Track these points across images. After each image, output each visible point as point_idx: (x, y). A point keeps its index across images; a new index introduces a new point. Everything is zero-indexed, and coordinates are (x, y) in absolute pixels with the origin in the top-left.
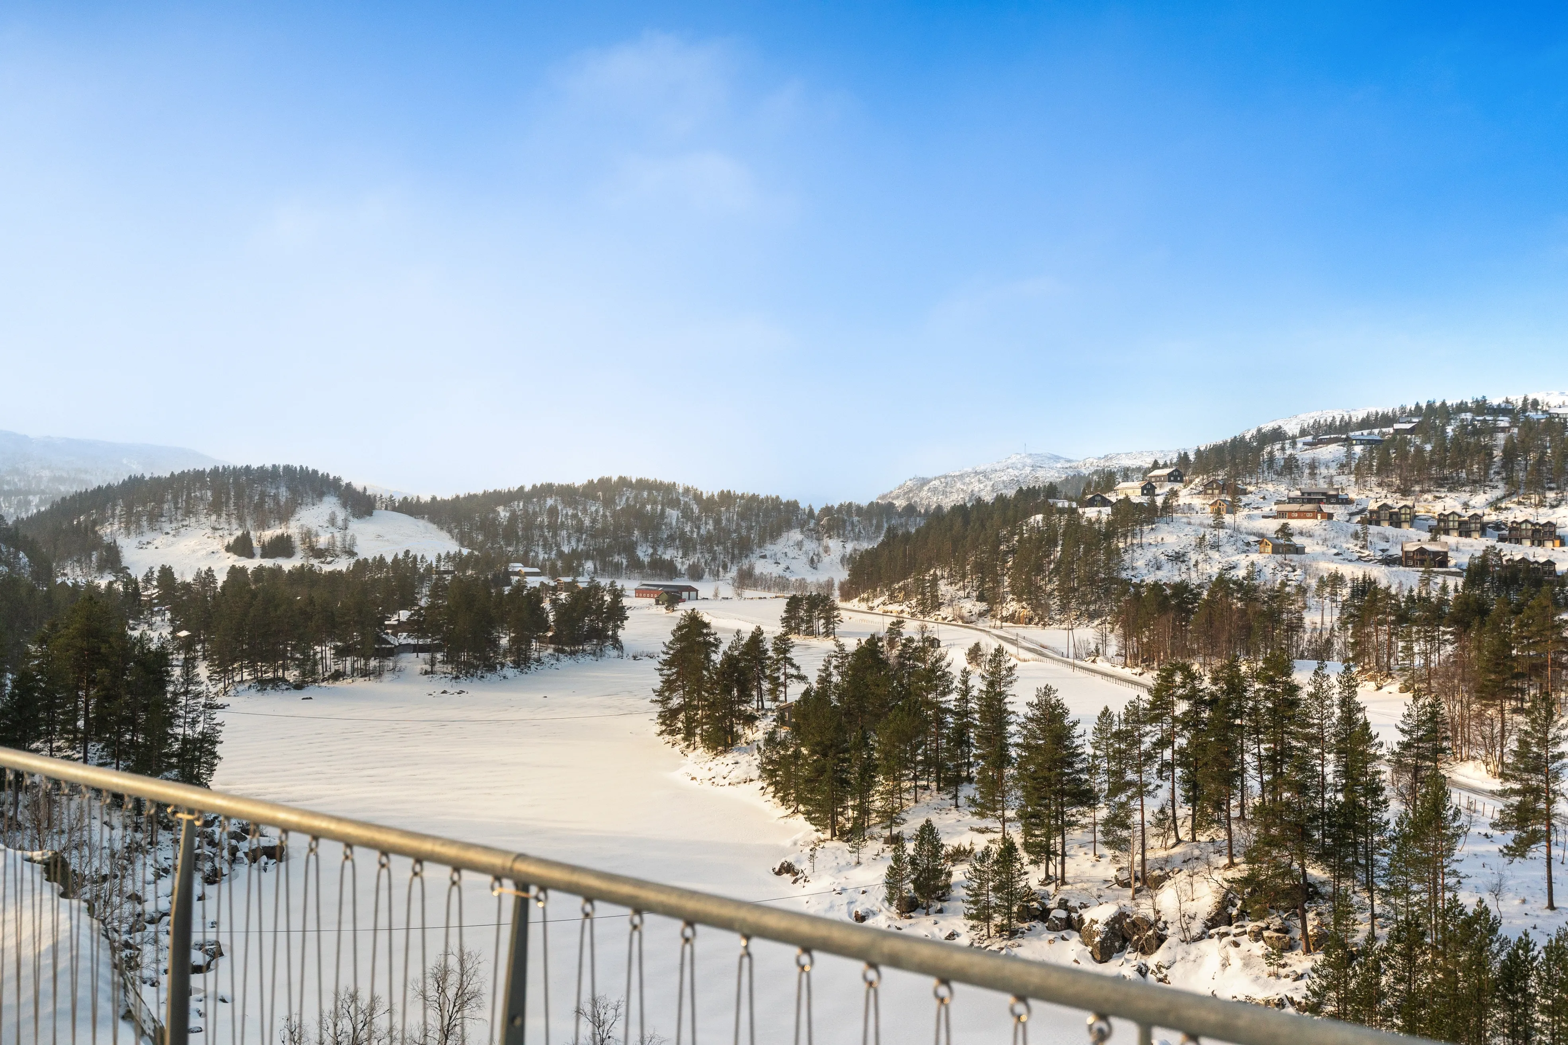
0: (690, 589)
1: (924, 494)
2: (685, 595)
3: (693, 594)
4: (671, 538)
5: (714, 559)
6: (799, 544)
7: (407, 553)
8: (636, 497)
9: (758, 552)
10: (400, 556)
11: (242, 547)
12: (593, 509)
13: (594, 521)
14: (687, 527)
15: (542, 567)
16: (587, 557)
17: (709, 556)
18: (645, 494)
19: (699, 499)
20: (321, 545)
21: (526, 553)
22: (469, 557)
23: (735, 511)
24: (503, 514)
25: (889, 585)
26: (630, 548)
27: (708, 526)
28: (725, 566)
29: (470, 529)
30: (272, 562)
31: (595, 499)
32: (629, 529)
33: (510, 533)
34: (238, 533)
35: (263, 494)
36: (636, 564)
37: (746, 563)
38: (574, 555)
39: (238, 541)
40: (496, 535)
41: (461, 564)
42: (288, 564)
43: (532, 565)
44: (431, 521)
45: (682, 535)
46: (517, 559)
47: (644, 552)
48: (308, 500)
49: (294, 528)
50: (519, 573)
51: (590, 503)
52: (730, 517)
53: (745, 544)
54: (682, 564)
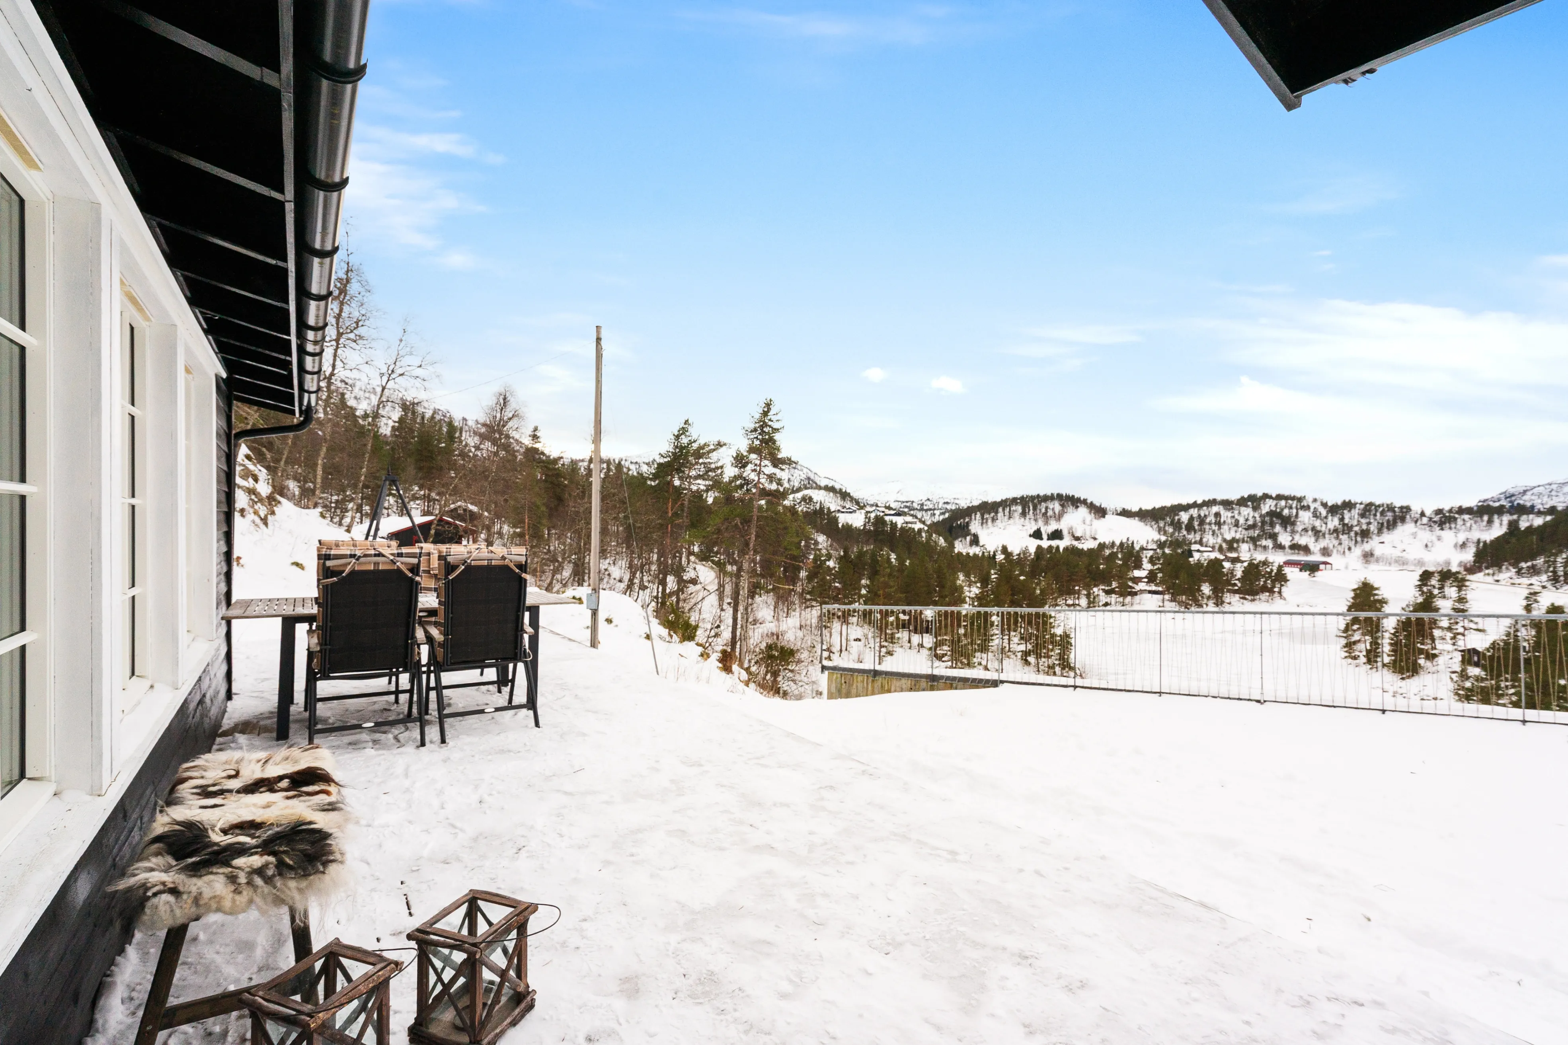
0: (1325, 563)
1: (1526, 497)
2: (1322, 567)
3: (1328, 566)
4: (1305, 530)
5: (1340, 544)
6: (1414, 535)
7: (1128, 539)
8: (1276, 505)
9: (1377, 539)
10: (1124, 541)
11: (1037, 535)
12: (1246, 513)
13: (1247, 520)
14: (1318, 523)
15: (1213, 547)
16: (1243, 541)
17: (1336, 542)
18: (1283, 503)
19: (1324, 505)
20: (1078, 534)
21: (1201, 539)
22: (1165, 542)
23: (1355, 512)
24: (1184, 517)
25: (1515, 565)
26: (1274, 537)
27: (1334, 522)
28: (1350, 549)
29: (1165, 525)
30: (1054, 543)
31: (1247, 506)
32: (1272, 525)
33: (1190, 528)
34: (1035, 528)
35: (1047, 508)
36: (1279, 547)
37: (1367, 547)
38: (1234, 540)
39: (1035, 532)
40: (1181, 528)
41: (1161, 545)
42: (1062, 544)
43: (1206, 546)
44: (1141, 520)
45: (1313, 529)
46: (1195, 543)
47: (1284, 539)
48: (1070, 509)
49: (1063, 525)
50: (1198, 551)
51: (1243, 509)
52: (1351, 517)
53: (1365, 534)
54: (1314, 547)
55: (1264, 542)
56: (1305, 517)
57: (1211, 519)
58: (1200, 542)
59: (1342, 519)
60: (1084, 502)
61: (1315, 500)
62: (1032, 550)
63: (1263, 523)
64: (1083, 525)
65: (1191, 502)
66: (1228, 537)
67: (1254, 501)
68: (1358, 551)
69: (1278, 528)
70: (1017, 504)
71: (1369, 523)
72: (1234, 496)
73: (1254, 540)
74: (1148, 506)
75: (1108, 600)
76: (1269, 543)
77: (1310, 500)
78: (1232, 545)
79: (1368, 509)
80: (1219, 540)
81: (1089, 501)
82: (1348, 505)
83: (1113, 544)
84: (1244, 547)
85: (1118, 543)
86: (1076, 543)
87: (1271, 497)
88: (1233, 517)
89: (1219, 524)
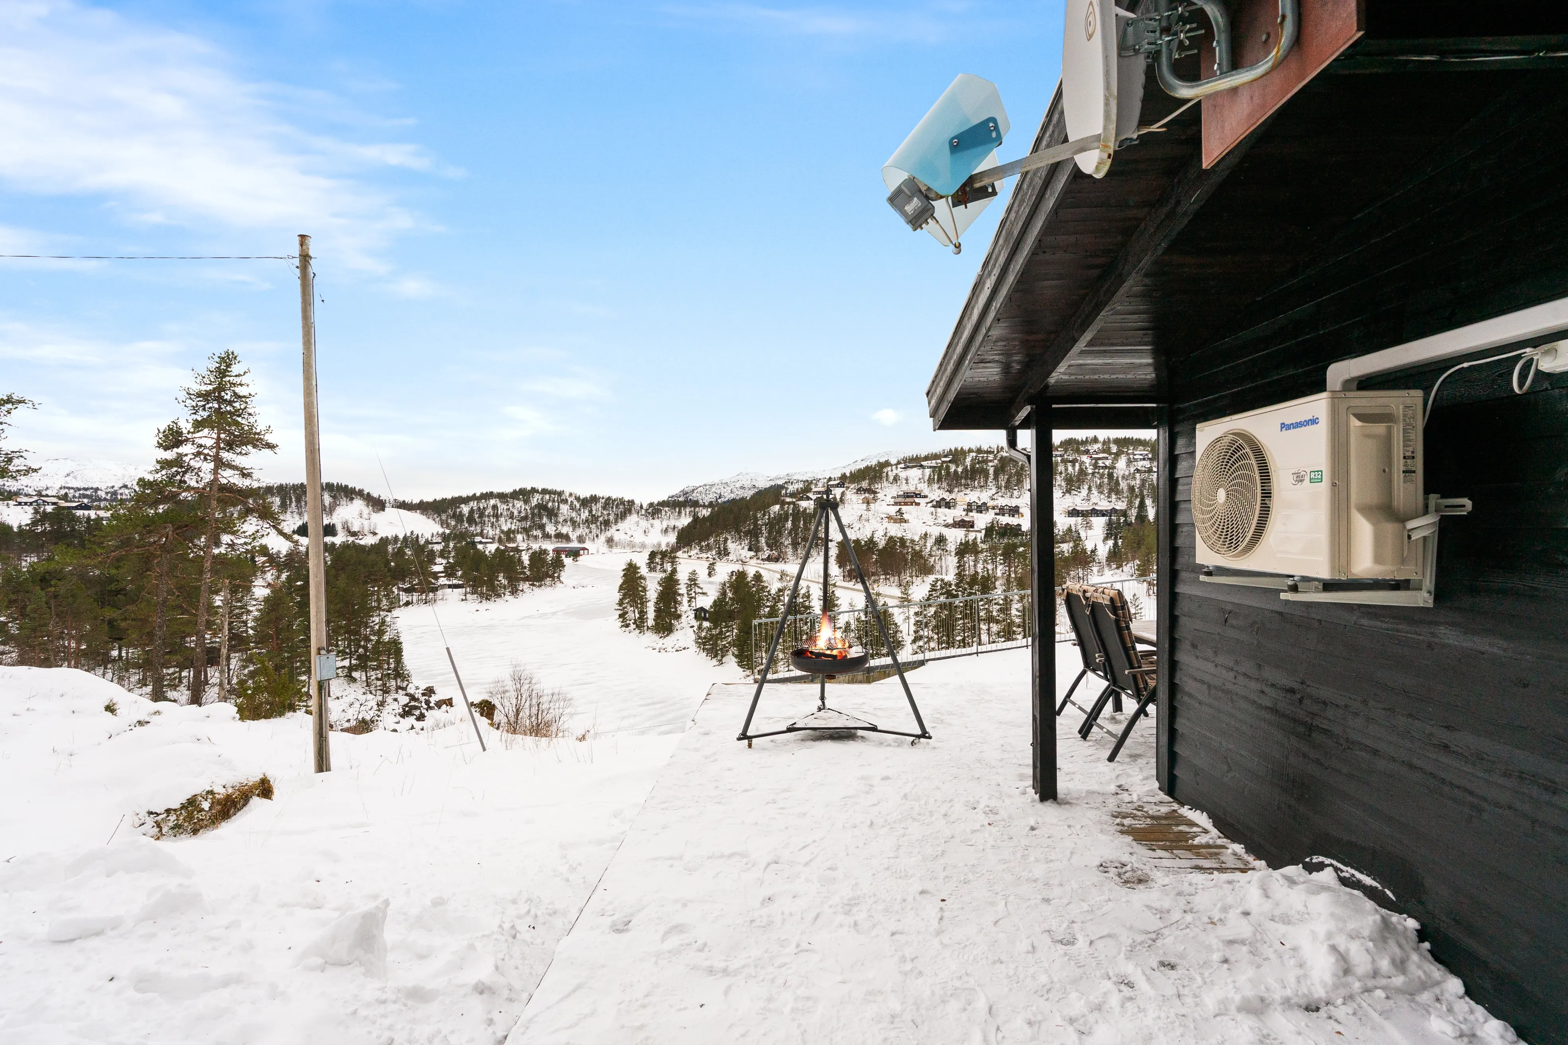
0: (582, 549)
1: (694, 495)
2: (582, 552)
3: (586, 551)
4: (565, 521)
5: (591, 532)
6: (637, 523)
7: (412, 533)
8: (542, 498)
9: (614, 527)
10: (408, 534)
12: (518, 506)
13: (520, 512)
14: (574, 514)
15: (493, 539)
16: (518, 533)
17: (587, 531)
18: (547, 497)
19: (578, 499)
20: (355, 529)
21: (482, 531)
22: (449, 534)
23: (599, 505)
24: (465, 509)
25: (699, 544)
26: (542, 527)
27: (585, 514)
28: (597, 536)
29: (447, 518)
30: (327, 540)
31: (519, 499)
32: (541, 518)
33: (471, 520)
34: (300, 523)
36: (547, 536)
37: (609, 534)
38: (510, 531)
39: (299, 528)
40: (462, 521)
41: (445, 538)
42: (337, 541)
43: (487, 538)
44: (422, 513)
45: (572, 519)
46: (477, 535)
47: (550, 529)
48: (344, 501)
49: (336, 520)
50: (481, 542)
51: (516, 502)
52: (597, 509)
53: (607, 523)
54: (573, 536)
55: (535, 533)
56: (564, 508)
57: (489, 511)
58: (481, 534)
59: (590, 511)
60: (360, 493)
61: (571, 495)
63: (533, 514)
64: (360, 519)
66: (505, 528)
67: (523, 494)
68: (603, 538)
69: (545, 520)
70: (273, 495)
71: (609, 514)
72: (508, 490)
73: (526, 531)
74: (429, 499)
75: (410, 599)
76: (538, 533)
77: (567, 494)
78: (509, 535)
79: (609, 502)
80: (498, 531)
81: (365, 492)
82: (594, 499)
83: (396, 538)
84: (519, 537)
85: (401, 537)
86: (351, 539)
87: (537, 491)
88: (509, 509)
89: (497, 516)
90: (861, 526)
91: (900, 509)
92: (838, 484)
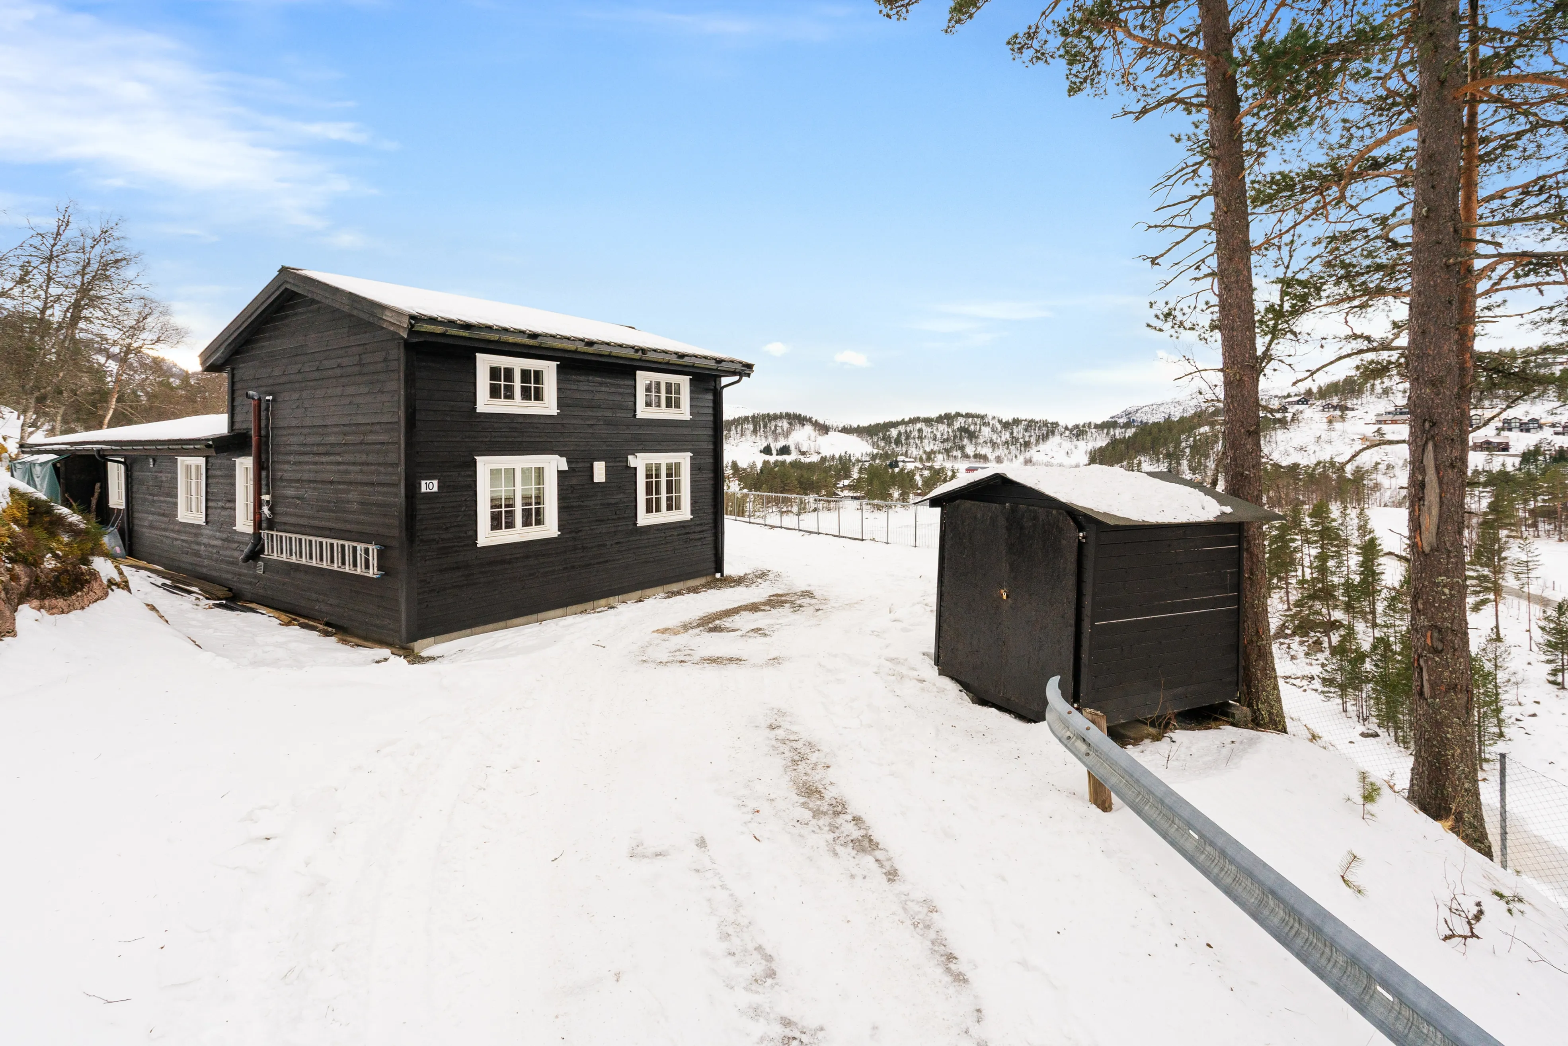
1: (1138, 415)
4: (985, 442)
5: (1010, 453)
6: (1060, 445)
7: (846, 453)
8: (965, 422)
9: (1035, 449)
10: (843, 454)
11: (767, 450)
13: (943, 435)
14: (994, 436)
15: (916, 458)
16: (939, 452)
17: (1006, 452)
18: (970, 420)
19: (1000, 421)
20: (804, 449)
21: (906, 451)
22: (877, 454)
23: (1021, 427)
24: (894, 432)
26: (962, 448)
27: (1006, 436)
28: (1016, 457)
29: (878, 440)
30: (781, 458)
31: (943, 423)
32: (961, 439)
33: (898, 442)
34: (765, 445)
35: (776, 426)
36: (966, 456)
37: (1028, 455)
38: (933, 452)
39: (765, 448)
40: (890, 443)
41: (874, 457)
42: (788, 459)
43: (910, 457)
44: (858, 436)
45: (991, 441)
46: (902, 455)
47: (970, 450)
48: (798, 427)
49: (791, 442)
50: (903, 461)
51: (940, 425)
52: (1018, 431)
53: (1027, 444)
54: (991, 456)
55: (955, 453)
56: (986, 431)
57: (916, 434)
58: (906, 455)
59: (1012, 433)
60: (810, 420)
61: (994, 418)
62: (759, 465)
63: (955, 437)
64: (809, 441)
65: (900, 420)
66: (928, 449)
67: (948, 419)
68: (1021, 459)
69: (966, 441)
70: (749, 422)
71: (1030, 436)
72: (934, 415)
73: (947, 451)
74: (865, 423)
76: (958, 453)
77: (990, 418)
78: (930, 456)
79: (1031, 424)
80: (921, 452)
81: (814, 420)
82: (1017, 422)
83: (833, 457)
84: (940, 457)
85: (837, 456)
86: (801, 457)
87: (962, 416)
88: (932, 432)
89: (920, 438)
90: (1317, 449)
91: (1379, 429)
92: (1300, 400)
